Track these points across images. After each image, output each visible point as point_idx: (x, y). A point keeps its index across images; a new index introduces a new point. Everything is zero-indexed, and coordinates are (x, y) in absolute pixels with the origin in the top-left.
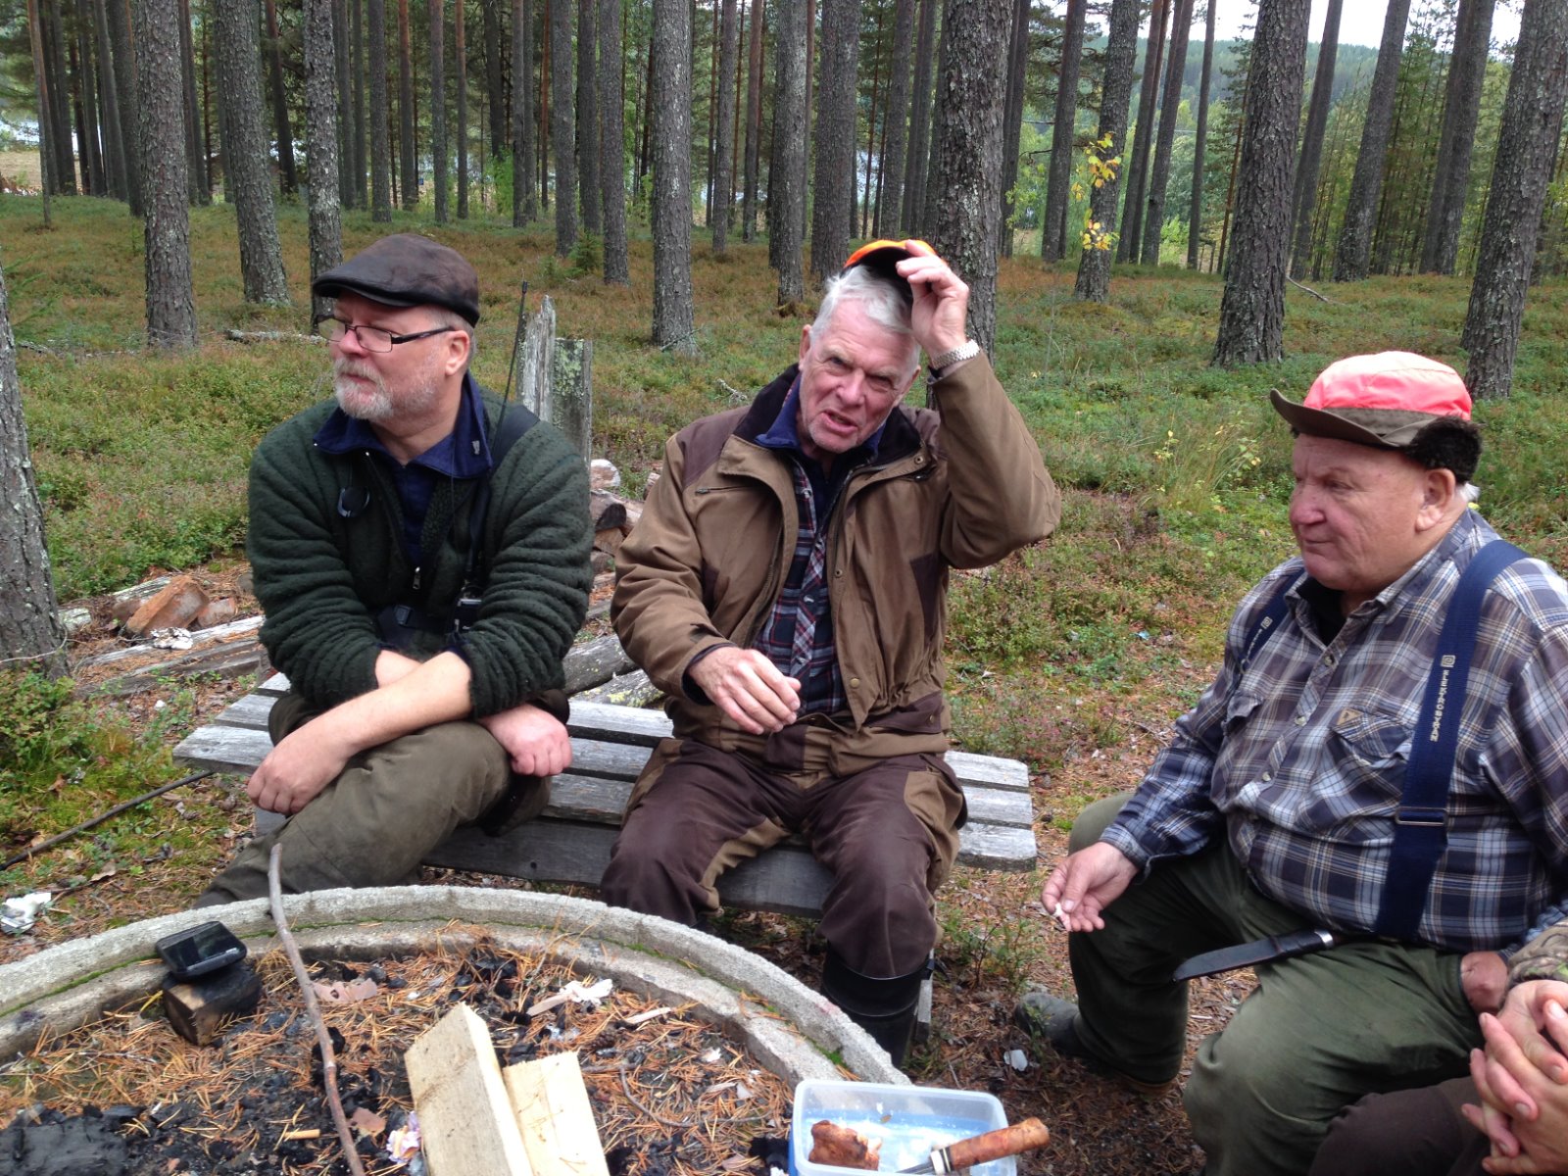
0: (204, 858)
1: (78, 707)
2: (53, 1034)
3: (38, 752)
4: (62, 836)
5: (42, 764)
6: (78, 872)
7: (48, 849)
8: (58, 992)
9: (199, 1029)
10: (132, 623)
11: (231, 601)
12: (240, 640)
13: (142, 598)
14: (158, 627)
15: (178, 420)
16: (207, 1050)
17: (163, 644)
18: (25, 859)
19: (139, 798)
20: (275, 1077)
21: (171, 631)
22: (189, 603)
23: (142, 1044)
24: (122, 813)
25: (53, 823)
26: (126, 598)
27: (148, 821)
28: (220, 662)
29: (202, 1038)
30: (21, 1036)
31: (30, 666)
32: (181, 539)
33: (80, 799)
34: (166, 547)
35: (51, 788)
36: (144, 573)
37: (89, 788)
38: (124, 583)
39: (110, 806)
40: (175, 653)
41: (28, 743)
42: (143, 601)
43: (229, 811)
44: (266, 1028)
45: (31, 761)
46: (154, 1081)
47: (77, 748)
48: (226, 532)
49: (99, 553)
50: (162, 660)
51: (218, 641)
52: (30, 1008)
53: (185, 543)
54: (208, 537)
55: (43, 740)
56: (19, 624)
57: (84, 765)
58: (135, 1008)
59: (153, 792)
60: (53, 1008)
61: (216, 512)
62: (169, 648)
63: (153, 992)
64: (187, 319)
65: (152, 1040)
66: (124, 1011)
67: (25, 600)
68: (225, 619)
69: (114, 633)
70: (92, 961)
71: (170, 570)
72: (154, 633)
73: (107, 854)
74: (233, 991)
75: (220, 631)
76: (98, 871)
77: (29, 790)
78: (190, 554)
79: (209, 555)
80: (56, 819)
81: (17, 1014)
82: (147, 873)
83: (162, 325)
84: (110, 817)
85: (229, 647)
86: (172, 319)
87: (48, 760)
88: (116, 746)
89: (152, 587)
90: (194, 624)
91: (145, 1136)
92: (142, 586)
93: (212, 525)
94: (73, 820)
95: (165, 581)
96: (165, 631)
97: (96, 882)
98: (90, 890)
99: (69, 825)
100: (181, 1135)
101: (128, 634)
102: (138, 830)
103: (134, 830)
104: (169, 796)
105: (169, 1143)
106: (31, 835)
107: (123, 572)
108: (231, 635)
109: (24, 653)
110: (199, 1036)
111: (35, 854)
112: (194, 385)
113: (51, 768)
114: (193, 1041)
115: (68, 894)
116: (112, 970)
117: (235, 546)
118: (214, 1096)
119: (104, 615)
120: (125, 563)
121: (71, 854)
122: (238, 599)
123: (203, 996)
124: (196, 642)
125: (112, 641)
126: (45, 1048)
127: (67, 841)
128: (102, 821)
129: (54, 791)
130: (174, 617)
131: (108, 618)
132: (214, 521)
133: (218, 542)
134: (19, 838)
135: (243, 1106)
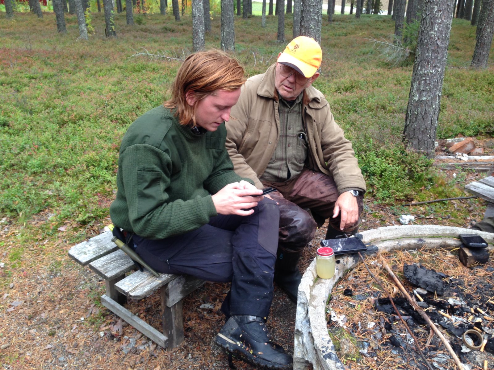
0: (459, 222)
1: (433, 168)
2: (426, 248)
3: (420, 178)
4: (421, 203)
5: (420, 181)
6: (423, 214)
7: (416, 205)
8: (430, 237)
9: (468, 262)
10: (450, 149)
11: (482, 149)
12: (483, 162)
13: (455, 142)
14: (459, 152)
15: (476, 90)
16: (468, 269)
17: (459, 157)
18: (409, 206)
19: (444, 199)
20: (488, 284)
21: (462, 154)
22: (469, 147)
23: (450, 260)
24: (438, 202)
25: (419, 198)
26: (450, 142)
27: (445, 206)
28: (476, 167)
29: (468, 265)
30: (418, 245)
31: (423, 153)
32: (471, 127)
33: (428, 194)
34: (465, 129)
35: (420, 189)
36: (456, 135)
37: (431, 192)
38: (450, 137)
39: (435, 199)
40: (462, 161)
41: (418, 175)
42: (456, 143)
43: (470, 211)
44: (487, 270)
45: (417, 180)
46: (452, 271)
47: (430, 180)
48: (485, 128)
49: (445, 127)
50: (457, 162)
51: (476, 160)
52: (422, 238)
53: (471, 129)
54: (479, 128)
55: (422, 175)
56: (424, 141)
57: (431, 185)
58: (449, 250)
59: (448, 199)
60: (428, 241)
61: (484, 121)
62: (460, 159)
63: (456, 247)
64: (486, 58)
65: (453, 260)
66: (446, 249)
67: (428, 134)
68: (480, 154)
69: (444, 151)
70: (440, 233)
71: (465, 136)
72: (457, 153)
73: (432, 212)
74: (480, 256)
75: (477, 158)
76: (429, 216)
77: (414, 188)
78: (471, 132)
79: (477, 134)
80: (420, 198)
81: (418, 238)
82: (442, 221)
83: (477, 60)
84: (435, 202)
85: (479, 163)
86: (481, 58)
87: (422, 181)
88: (441, 182)
89: (458, 140)
90: (469, 154)
91: (448, 283)
92: (455, 139)
93: (481, 124)
94: (424, 199)
95: (463, 139)
96: (460, 154)
97: (427, 218)
98: (425, 220)
99: (423, 201)
100: (458, 288)
101: (448, 152)
102: (442, 208)
103: (440, 208)
104: (453, 201)
105: (454, 288)
106: (412, 200)
107: (451, 134)
108: (480, 160)
109: (423, 149)
110: (468, 264)
111: (412, 205)
112: (484, 80)
113: (422, 183)
114: (465, 265)
115: (419, 219)
116: (445, 237)
117: (487, 133)
118: (469, 282)
119: (442, 145)
120: (452, 131)
121: (422, 209)
122: (484, 149)
123: (472, 253)
124: (469, 159)
125: (443, 153)
126: (423, 250)
127: (422, 205)
128: (432, 202)
129: (421, 190)
130: (464, 150)
131: (443, 146)
132: (482, 124)
133: (482, 130)
134: (409, 200)
135: (477, 288)
